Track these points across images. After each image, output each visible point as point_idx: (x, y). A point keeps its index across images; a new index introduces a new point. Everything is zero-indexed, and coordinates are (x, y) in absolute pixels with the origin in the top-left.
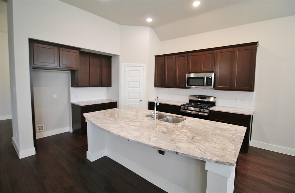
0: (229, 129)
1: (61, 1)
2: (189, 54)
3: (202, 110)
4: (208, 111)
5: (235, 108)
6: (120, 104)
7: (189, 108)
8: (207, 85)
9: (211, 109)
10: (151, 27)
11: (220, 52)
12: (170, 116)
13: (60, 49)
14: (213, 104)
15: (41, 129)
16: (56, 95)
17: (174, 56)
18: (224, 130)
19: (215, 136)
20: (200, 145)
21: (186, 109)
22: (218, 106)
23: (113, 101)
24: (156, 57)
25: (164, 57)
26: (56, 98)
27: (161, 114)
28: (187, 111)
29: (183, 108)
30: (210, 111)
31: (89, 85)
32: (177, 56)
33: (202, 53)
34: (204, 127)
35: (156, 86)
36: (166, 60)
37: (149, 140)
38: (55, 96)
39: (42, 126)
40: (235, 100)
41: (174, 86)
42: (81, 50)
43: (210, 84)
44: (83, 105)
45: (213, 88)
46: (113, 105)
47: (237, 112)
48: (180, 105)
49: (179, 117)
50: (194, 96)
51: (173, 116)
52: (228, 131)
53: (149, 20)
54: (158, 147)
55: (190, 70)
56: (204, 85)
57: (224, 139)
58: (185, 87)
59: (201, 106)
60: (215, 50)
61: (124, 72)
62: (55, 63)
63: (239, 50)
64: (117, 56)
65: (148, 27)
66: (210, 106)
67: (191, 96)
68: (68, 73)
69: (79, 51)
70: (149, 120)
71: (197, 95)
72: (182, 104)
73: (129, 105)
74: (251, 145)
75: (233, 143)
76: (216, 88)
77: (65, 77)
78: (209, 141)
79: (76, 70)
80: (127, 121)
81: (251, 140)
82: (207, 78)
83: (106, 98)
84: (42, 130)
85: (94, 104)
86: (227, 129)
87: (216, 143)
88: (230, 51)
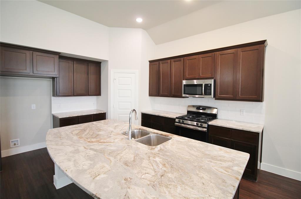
0: (224, 157)
1: (39, 1)
2: (185, 58)
3: (199, 124)
4: (206, 125)
5: (240, 122)
6: (108, 116)
7: (185, 122)
8: (205, 94)
9: (210, 123)
10: (144, 29)
11: (220, 55)
12: (154, 133)
13: (34, 52)
14: (214, 117)
15: (16, 144)
16: (35, 105)
17: (169, 61)
18: (217, 160)
19: (198, 172)
20: (165, 193)
21: (181, 122)
22: (221, 119)
23: (100, 112)
24: (150, 62)
25: (158, 62)
26: (35, 108)
27: (144, 130)
28: (183, 125)
29: (178, 121)
30: (208, 125)
31: (73, 94)
32: (172, 60)
33: (200, 56)
34: (189, 153)
35: (150, 95)
36: (161, 65)
37: (94, 179)
38: (34, 107)
39: (18, 140)
40: (241, 112)
41: (169, 95)
42: (61, 55)
43: (209, 93)
44: (62, 117)
45: (213, 97)
46: (101, 117)
47: (242, 128)
48: (175, 117)
49: (164, 135)
50: (194, 106)
51: (157, 134)
52: (221, 160)
53: (139, 20)
54: (97, 195)
55: (187, 76)
56: (202, 94)
57: (210, 178)
58: (181, 97)
59: (199, 119)
60: (215, 53)
61: (114, 79)
62: (27, 69)
63: (242, 51)
64: (106, 61)
65: (141, 29)
66: (210, 119)
67: (189, 106)
68: (50, 80)
69: (58, 56)
70: (122, 139)
71: (196, 106)
72: (177, 116)
73: (119, 116)
74: (261, 169)
75: (221, 189)
76: (216, 97)
77: (46, 85)
78: (183, 183)
79: (56, 78)
80: (92, 142)
81: (261, 162)
82: (206, 85)
83: (96, 109)
84: (18, 145)
85: (76, 116)
86: (220, 158)
87: (193, 189)
88: (233, 52)
